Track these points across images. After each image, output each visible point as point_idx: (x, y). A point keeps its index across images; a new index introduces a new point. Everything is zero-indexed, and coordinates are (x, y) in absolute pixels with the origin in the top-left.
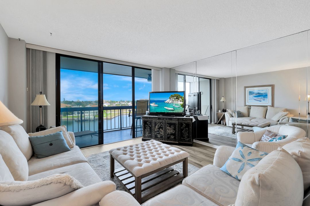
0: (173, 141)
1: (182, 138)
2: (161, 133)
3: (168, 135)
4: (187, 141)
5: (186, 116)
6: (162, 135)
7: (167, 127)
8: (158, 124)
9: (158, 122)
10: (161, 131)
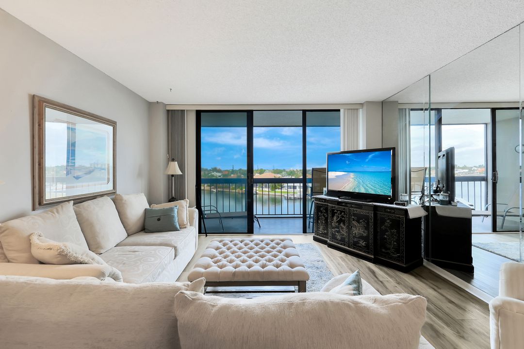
0: (364, 252)
1: (383, 250)
2: (343, 231)
3: (354, 237)
4: (394, 259)
5: (396, 204)
6: (343, 235)
7: (353, 222)
8: (336, 213)
9: (337, 211)
10: (342, 228)
